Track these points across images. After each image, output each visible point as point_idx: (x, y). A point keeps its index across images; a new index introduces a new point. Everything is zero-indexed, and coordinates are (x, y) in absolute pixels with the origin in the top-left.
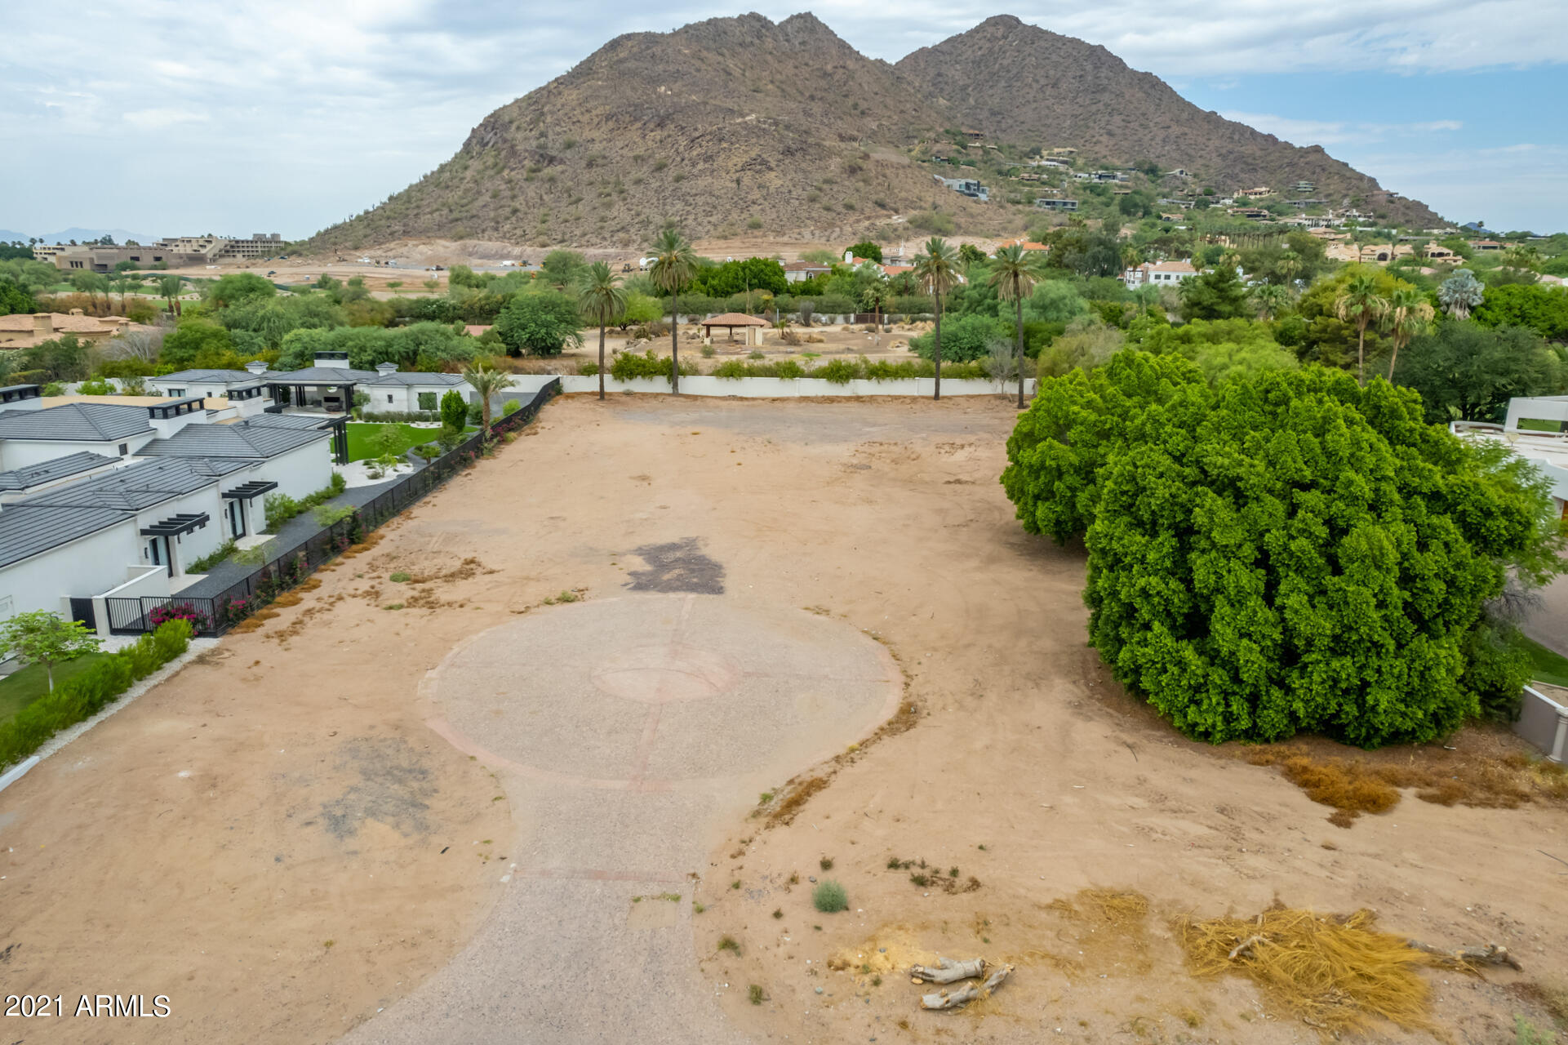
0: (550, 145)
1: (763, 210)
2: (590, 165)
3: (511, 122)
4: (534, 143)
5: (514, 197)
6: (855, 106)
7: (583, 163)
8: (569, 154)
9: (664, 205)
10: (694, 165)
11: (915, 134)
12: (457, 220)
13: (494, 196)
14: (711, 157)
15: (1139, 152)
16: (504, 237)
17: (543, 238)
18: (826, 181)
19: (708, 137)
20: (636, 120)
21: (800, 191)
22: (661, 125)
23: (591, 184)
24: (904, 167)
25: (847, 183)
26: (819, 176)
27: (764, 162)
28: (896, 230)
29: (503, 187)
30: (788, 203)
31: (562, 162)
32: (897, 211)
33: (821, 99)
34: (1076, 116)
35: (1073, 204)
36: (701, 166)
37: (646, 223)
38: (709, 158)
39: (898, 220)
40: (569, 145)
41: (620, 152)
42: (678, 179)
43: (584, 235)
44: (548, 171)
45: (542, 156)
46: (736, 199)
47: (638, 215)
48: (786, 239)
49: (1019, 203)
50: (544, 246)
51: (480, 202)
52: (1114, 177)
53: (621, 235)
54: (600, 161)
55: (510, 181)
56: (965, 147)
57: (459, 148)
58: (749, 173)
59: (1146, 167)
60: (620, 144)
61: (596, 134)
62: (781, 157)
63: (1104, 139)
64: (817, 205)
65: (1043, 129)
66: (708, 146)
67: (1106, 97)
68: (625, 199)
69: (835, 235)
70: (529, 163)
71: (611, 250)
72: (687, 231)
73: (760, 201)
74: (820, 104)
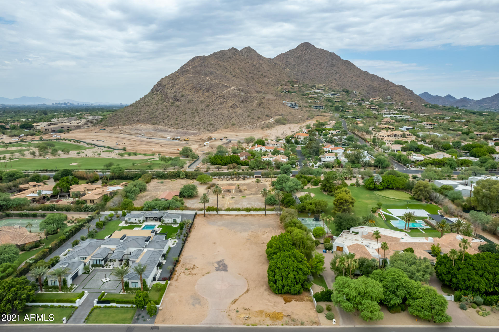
0: (177, 95)
1: (235, 120)
2: (188, 102)
3: (165, 85)
4: (173, 95)
5: (168, 111)
6: (262, 75)
7: (187, 102)
8: (182, 99)
9: (209, 117)
10: (217, 106)
11: (279, 83)
12: (152, 118)
13: (162, 111)
14: (222, 104)
15: (344, 85)
16: (166, 125)
17: (176, 126)
18: (253, 110)
19: (221, 97)
20: (201, 89)
21: (245, 114)
22: (208, 91)
23: (189, 109)
24: (274, 100)
25: (258, 110)
26: (251, 108)
27: (236, 105)
28: (271, 124)
29: (164, 108)
30: (242, 117)
31: (181, 101)
32: (272, 117)
33: (252, 73)
34: (326, 74)
35: (322, 107)
36: (219, 106)
37: (204, 123)
38: (221, 104)
39: (272, 120)
40: (183, 96)
41: (197, 99)
42: (213, 110)
43: (188, 126)
44: (177, 103)
45: (175, 99)
46: (228, 116)
47: (202, 120)
48: (241, 129)
49: (307, 107)
50: (177, 129)
51: (158, 113)
52: (336, 95)
53: (198, 126)
54: (191, 102)
55: (166, 106)
56: (293, 86)
57: (150, 90)
58: (232, 109)
59: (345, 91)
60: (197, 96)
61: (190, 93)
62: (240, 103)
63: (334, 81)
64: (250, 118)
65: (317, 78)
66: (220, 100)
67: (335, 68)
68: (198, 115)
69: (255, 127)
70: (171, 101)
71: (195, 132)
72: (215, 126)
73: (235, 117)
74: (252, 75)
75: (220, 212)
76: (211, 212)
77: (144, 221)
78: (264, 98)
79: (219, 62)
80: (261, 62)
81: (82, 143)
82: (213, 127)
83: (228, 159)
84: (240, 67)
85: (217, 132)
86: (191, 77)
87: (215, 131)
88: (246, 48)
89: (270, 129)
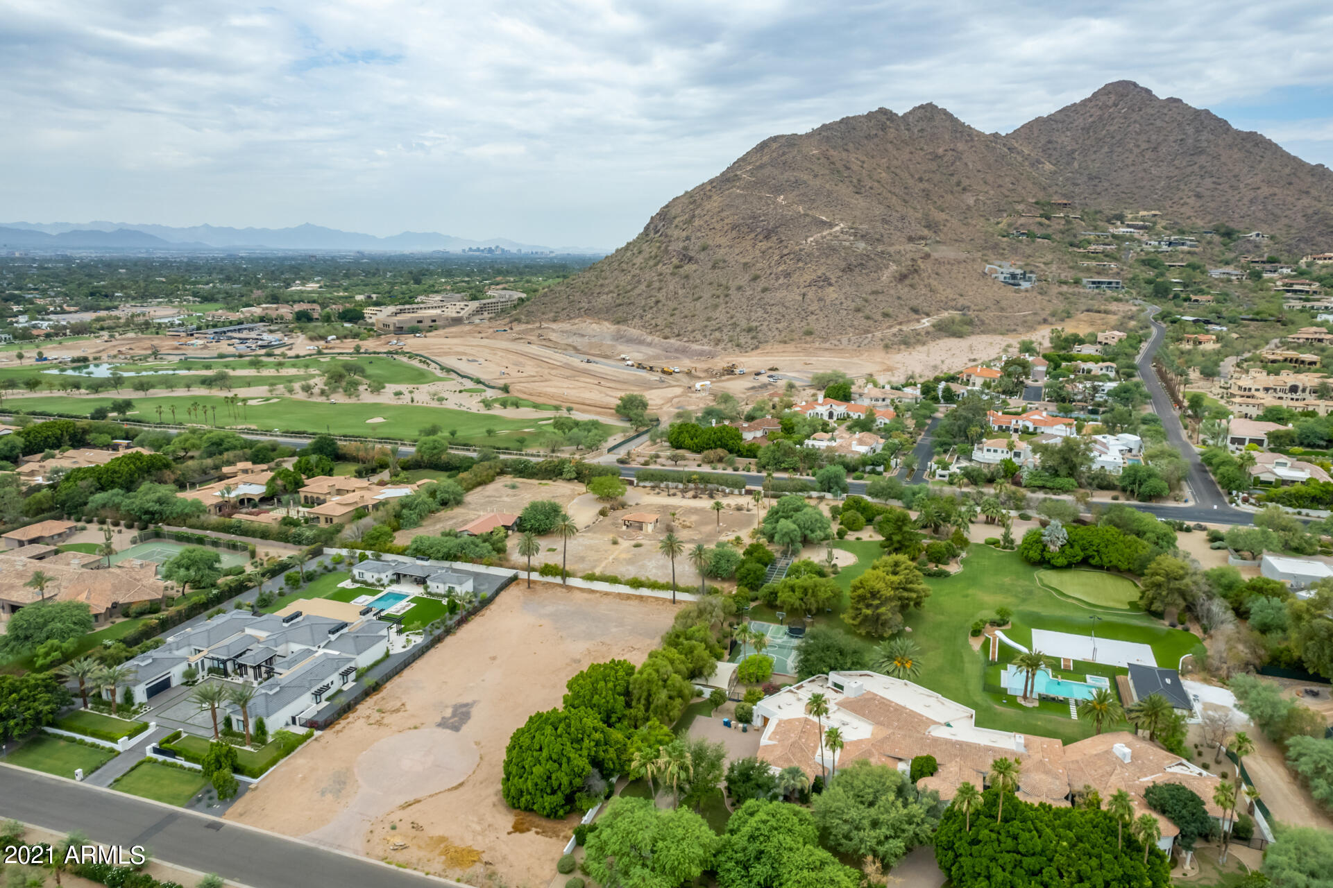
0: (691, 247)
1: (817, 319)
2: (714, 267)
3: (675, 218)
4: (681, 245)
5: (660, 289)
6: (958, 184)
7: (710, 265)
8: (702, 256)
9: (751, 311)
10: (777, 279)
11: (1006, 207)
12: (620, 305)
13: (648, 286)
14: (789, 274)
15: (1224, 212)
16: (644, 325)
17: (667, 331)
18: (875, 293)
20: (752, 231)
21: (849, 302)
22: (767, 237)
23: (711, 284)
24: (959, 263)
25: (892, 292)
26: (869, 288)
27: (827, 280)
28: (918, 334)
29: (656, 278)
30: (838, 313)
31: (697, 262)
32: (928, 315)
33: (928, 180)
34: (1171, 178)
35: (1118, 283)
36: (780, 281)
37: (735, 325)
38: (788, 275)
39: (926, 322)
40: (704, 249)
41: (737, 258)
42: (765, 290)
43: (693, 331)
44: (689, 268)
45: (684, 255)
46: (800, 309)
47: (732, 318)
48: (827, 345)
49: (1065, 283)
50: (666, 338)
51: (637, 291)
52: (1183, 244)
53: (717, 334)
54: (721, 264)
55: (661, 274)
56: (1048, 218)
57: (642, 230)
58: (814, 288)
59: (1223, 230)
60: (737, 251)
61: (723, 241)
62: (841, 274)
63: (1192, 201)
64: (861, 314)
65: (1136, 191)
66: (790, 264)
67: (1202, 160)
68: (727, 303)
69: (866, 342)
70: (675, 261)
71: (706, 348)
72: (760, 335)
73: (817, 312)
74: (926, 185)
75: (571, 581)
76: (550, 579)
77: (392, 582)
78: (927, 256)
79: (832, 152)
80: (961, 146)
81: (433, 365)
82: (753, 338)
83: (707, 436)
84: (895, 162)
85: (759, 351)
86: (738, 196)
87: (757, 348)
88: (922, 107)
89: (911, 349)
